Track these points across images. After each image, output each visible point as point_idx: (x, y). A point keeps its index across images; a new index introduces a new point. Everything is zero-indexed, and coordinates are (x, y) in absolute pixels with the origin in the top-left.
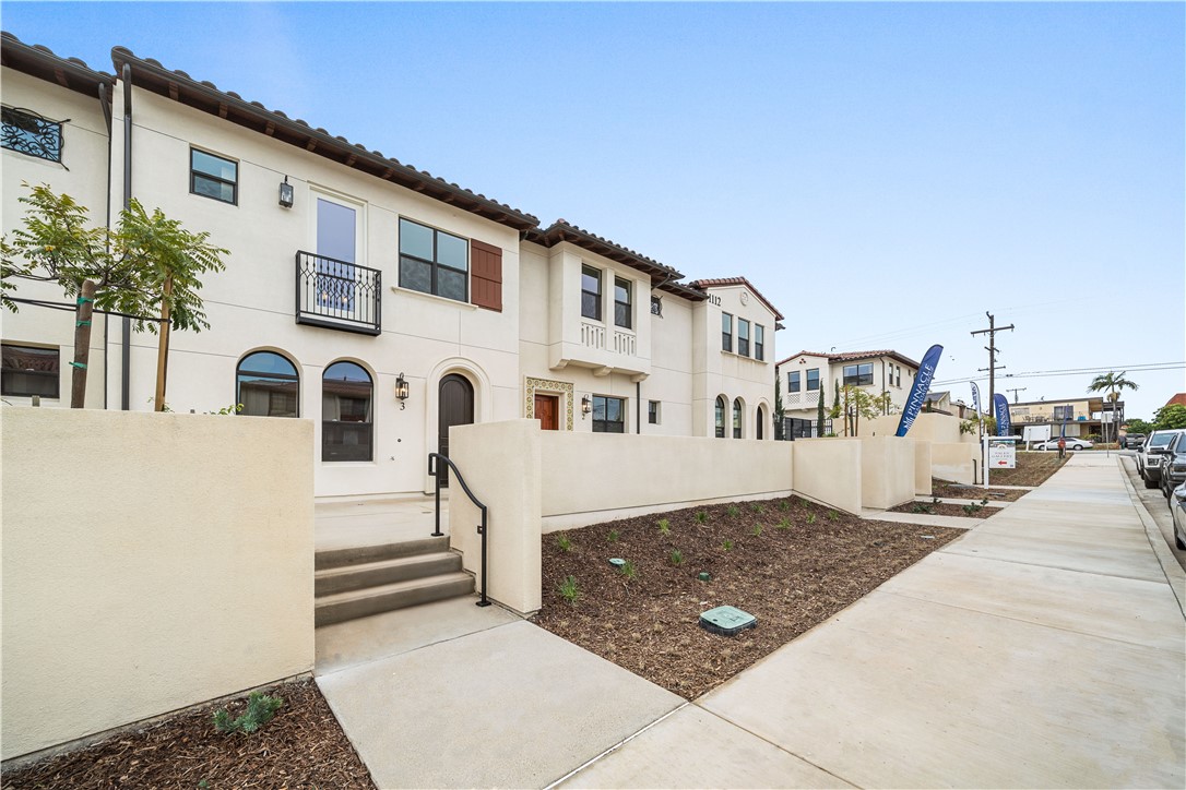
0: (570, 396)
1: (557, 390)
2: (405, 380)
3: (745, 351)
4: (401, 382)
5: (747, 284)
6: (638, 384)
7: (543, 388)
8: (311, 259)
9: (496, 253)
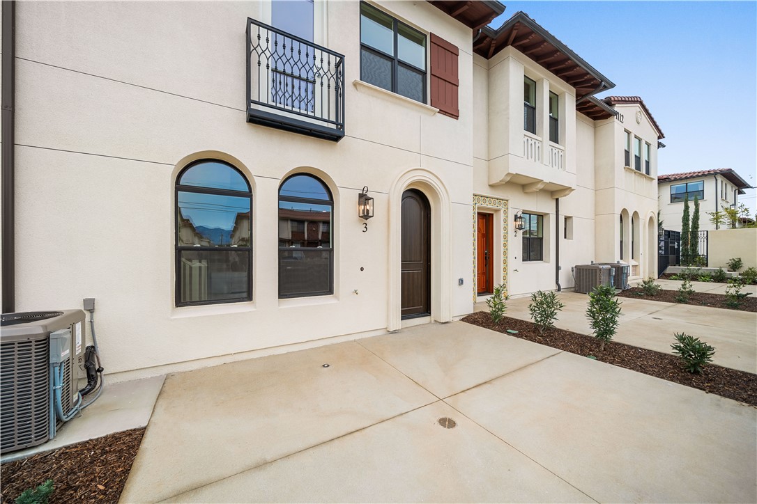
0: (506, 213)
1: (495, 207)
2: (369, 195)
3: (638, 167)
4: (364, 198)
5: (641, 103)
6: (557, 200)
7: (484, 205)
8: (263, 31)
9: (453, 52)
